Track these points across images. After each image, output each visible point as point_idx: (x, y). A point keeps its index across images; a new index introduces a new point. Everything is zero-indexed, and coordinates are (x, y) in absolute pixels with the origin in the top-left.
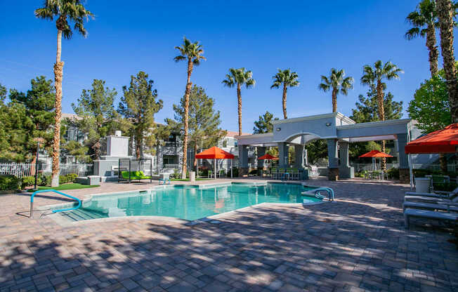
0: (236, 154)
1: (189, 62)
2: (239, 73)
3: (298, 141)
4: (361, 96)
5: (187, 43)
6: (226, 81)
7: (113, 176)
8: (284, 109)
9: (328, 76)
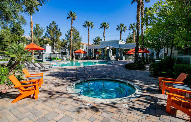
0: (87, 51)
1: (72, 20)
2: (89, 23)
3: (108, 48)
4: (129, 33)
5: (71, 13)
6: (84, 25)
7: (47, 59)
8: (104, 36)
9: (119, 25)
